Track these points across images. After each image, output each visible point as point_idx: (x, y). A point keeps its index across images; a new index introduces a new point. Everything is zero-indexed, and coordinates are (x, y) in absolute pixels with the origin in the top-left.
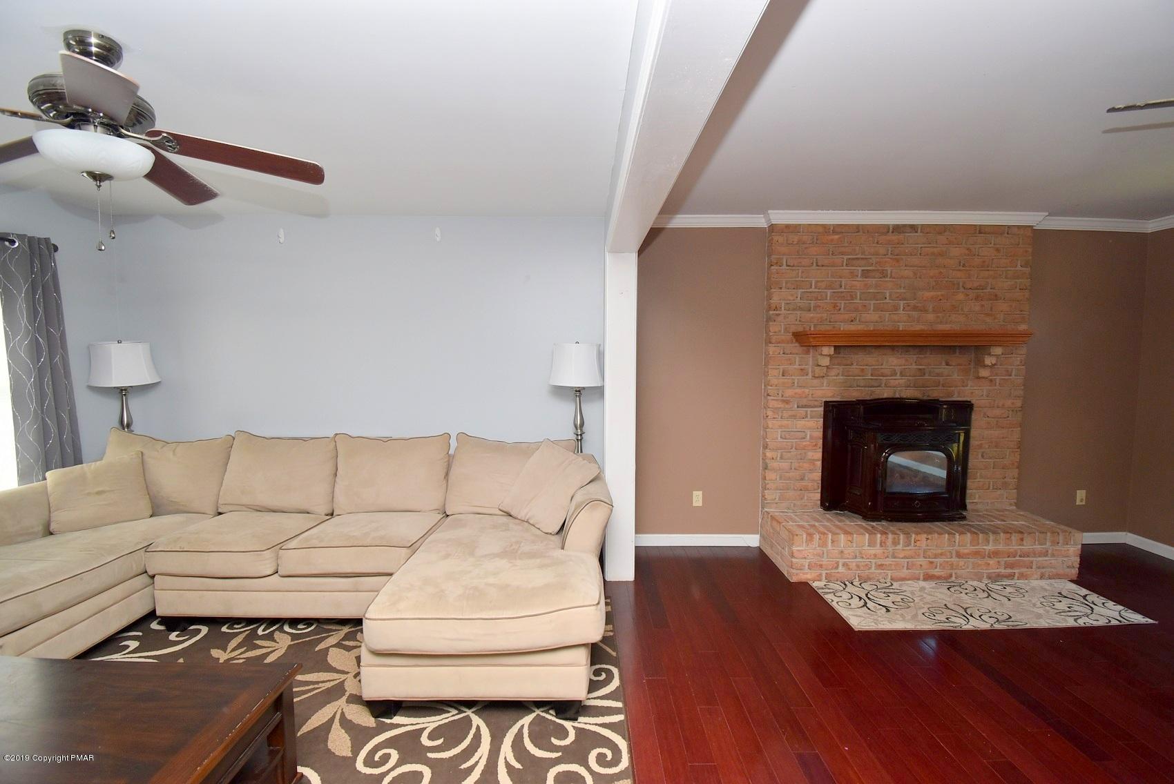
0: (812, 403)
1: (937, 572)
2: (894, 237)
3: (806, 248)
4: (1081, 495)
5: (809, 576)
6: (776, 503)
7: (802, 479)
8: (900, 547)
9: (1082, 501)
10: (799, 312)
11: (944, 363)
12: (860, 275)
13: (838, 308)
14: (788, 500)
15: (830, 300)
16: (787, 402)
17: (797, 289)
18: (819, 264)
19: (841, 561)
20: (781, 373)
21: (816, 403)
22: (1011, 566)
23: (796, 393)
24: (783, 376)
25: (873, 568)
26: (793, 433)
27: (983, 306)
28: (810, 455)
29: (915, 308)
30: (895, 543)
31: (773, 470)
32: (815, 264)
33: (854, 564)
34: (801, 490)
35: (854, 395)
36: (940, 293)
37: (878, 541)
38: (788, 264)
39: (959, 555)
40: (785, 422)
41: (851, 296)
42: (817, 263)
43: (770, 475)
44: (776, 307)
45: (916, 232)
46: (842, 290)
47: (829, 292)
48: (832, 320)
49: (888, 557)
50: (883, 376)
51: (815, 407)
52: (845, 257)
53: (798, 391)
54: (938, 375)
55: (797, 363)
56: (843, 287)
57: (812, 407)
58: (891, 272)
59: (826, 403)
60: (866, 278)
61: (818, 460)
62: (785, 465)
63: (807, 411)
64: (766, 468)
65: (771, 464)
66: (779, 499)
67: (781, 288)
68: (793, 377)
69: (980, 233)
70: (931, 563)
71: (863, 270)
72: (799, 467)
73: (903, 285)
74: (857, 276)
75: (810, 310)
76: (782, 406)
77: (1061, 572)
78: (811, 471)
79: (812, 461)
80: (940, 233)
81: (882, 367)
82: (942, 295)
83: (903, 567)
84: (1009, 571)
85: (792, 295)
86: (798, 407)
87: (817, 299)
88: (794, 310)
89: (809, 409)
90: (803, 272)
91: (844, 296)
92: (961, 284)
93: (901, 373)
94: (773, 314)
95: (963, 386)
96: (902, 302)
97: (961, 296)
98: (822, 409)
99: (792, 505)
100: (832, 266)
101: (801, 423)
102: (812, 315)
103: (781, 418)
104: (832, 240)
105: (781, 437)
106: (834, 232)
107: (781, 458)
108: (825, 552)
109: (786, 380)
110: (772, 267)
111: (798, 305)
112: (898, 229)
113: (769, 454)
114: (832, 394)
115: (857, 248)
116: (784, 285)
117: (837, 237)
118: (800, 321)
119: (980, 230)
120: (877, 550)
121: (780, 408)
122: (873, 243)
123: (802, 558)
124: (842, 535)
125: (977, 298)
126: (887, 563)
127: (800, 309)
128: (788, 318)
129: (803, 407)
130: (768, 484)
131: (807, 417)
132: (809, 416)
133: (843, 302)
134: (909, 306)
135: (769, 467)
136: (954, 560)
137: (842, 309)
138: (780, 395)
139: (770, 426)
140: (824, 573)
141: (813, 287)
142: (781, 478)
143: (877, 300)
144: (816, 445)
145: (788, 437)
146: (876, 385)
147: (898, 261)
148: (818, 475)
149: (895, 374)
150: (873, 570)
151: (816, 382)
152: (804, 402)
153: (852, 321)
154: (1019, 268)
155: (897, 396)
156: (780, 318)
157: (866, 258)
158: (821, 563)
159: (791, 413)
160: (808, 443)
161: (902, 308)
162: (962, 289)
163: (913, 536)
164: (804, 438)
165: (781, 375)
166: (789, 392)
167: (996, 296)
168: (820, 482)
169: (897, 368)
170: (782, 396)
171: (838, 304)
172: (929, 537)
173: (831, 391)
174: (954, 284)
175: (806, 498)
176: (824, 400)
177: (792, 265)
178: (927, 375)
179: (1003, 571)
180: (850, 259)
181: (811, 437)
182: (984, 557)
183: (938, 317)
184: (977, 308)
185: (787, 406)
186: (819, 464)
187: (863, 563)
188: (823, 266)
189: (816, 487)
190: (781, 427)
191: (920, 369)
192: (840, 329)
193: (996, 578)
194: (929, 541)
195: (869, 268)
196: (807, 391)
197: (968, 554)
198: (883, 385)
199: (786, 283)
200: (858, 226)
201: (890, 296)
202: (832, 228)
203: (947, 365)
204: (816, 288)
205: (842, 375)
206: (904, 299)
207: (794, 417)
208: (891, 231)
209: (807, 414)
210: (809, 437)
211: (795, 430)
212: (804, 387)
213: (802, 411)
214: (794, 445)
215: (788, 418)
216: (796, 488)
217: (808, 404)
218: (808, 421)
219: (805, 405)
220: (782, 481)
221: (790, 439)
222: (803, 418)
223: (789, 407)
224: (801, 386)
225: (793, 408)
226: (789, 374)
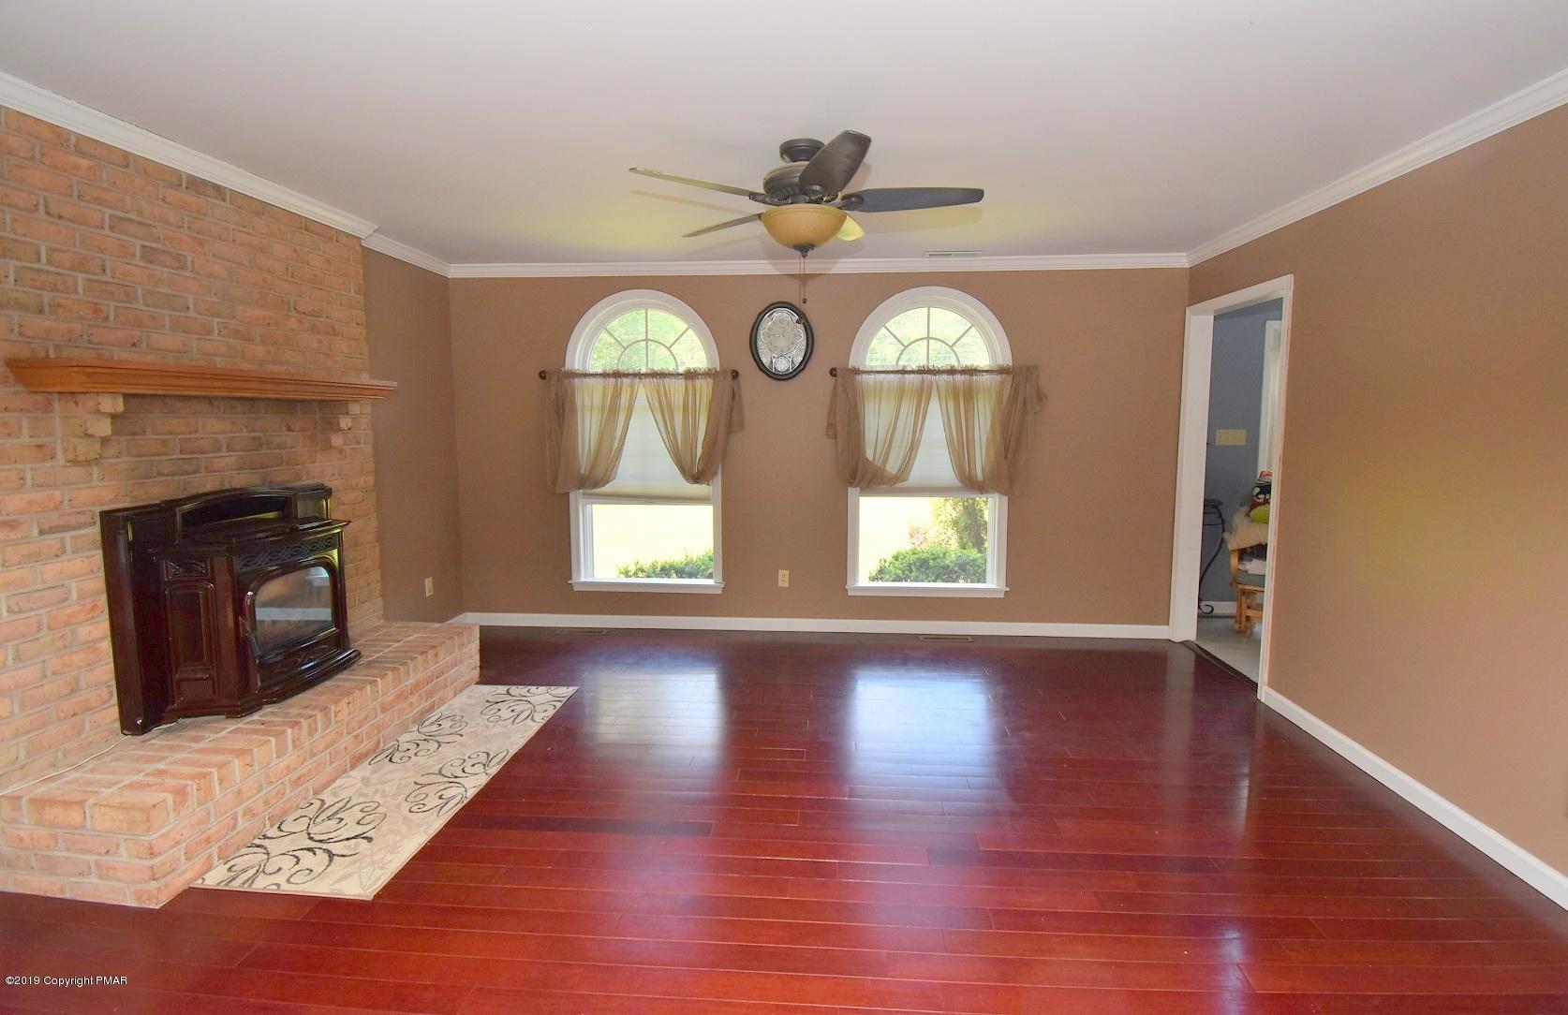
0: (73, 520)
1: (363, 747)
2: (191, 198)
3: (18, 166)
4: (428, 583)
5: (190, 875)
6: (23, 766)
7: (74, 691)
8: (318, 735)
9: (430, 591)
10: (14, 314)
11: (284, 429)
12: (138, 255)
13: (102, 315)
15: (85, 294)
16: (11, 526)
18: (53, 209)
19: (240, 810)
21: (82, 519)
22: (430, 695)
23: (32, 503)
25: (288, 790)
26: (39, 594)
27: (320, 341)
28: (85, 632)
29: (236, 333)
30: (312, 732)
32: (42, 209)
33: (261, 801)
34: (74, 715)
35: (155, 493)
36: (267, 313)
37: (290, 742)
39: (384, 709)
40: (15, 574)
41: (127, 294)
42: (46, 207)
45: (224, 200)
46: (107, 278)
47: (81, 278)
48: (94, 339)
49: (305, 760)
50: (202, 453)
51: (80, 526)
52: (108, 212)
53: (38, 496)
54: (279, 447)
55: (25, 431)
56: (108, 272)
57: (74, 529)
58: (192, 262)
59: (105, 515)
60: (151, 263)
61: (103, 639)
63: (62, 540)
66: (29, 754)
68: (20, 466)
69: (306, 230)
70: (356, 737)
71: (144, 247)
72: (63, 666)
73: (213, 290)
74: (134, 255)
75: (41, 312)
77: (467, 678)
78: (91, 666)
79: (91, 645)
80: (257, 214)
81: (197, 435)
82: (271, 317)
83: (325, 764)
84: (430, 701)
86: (41, 532)
87: (54, 289)
88: (4, 306)
89: (68, 535)
90: (15, 220)
91: (113, 293)
92: (292, 305)
93: (228, 446)
95: (311, 463)
96: (216, 320)
97: (293, 323)
98: (97, 529)
100: (83, 223)
101: (51, 570)
102: (48, 323)
103: (4, 565)
104: (76, 167)
105: (9, 611)
106: (79, 151)
107: (18, 658)
108: (212, 810)
109: (4, 474)
111: (12, 296)
112: (196, 184)
114: (113, 496)
115: (128, 198)
117: (85, 163)
118: (20, 334)
119: (306, 225)
120: (291, 757)
122: (157, 199)
123: (172, 847)
124: (236, 761)
125: (313, 328)
126: (305, 771)
127: (20, 306)
129: (52, 530)
131: (64, 552)
132: (69, 550)
133: (112, 304)
134: (226, 328)
136: (381, 716)
137: (112, 318)
140: (215, 850)
141: (44, 259)
142: (23, 707)
143: (174, 310)
144: (94, 608)
145: (27, 605)
146: (191, 468)
147: (201, 243)
148: (106, 670)
149: (220, 450)
150: (289, 794)
151: (76, 472)
152: (54, 519)
153: (134, 345)
154: (352, 294)
155: (227, 486)
157: (147, 225)
158: (208, 833)
159: (24, 550)
160: (77, 608)
161: (216, 332)
162: (293, 313)
163: (333, 707)
164: (66, 600)
166: (14, 503)
167: (333, 329)
168: (114, 683)
169: (220, 437)
171: (104, 308)
172: (351, 699)
173: (111, 491)
174: (283, 302)
175: (88, 727)
176: (98, 510)
178: (265, 446)
179: (425, 705)
180: (115, 216)
181: (82, 596)
182: (407, 698)
183: (269, 352)
184: (315, 345)
185: (12, 535)
186: (106, 646)
187: (272, 793)
188: (60, 217)
189: (106, 696)
190: (4, 586)
191: (254, 438)
192: (112, 358)
193: (420, 719)
194: (351, 705)
195: (153, 245)
196: (57, 494)
197: (393, 701)
198: (203, 469)
200: (126, 155)
201: (195, 305)
202: (73, 140)
203: (288, 430)
204: (49, 262)
205: (129, 454)
206: (219, 316)
207: (35, 557)
208: (184, 186)
209: (63, 546)
210: (74, 595)
211: (41, 587)
212: (49, 486)
213: (52, 540)
214: (45, 620)
215: (20, 563)
216: (63, 715)
217: (62, 523)
218: (68, 561)
219: (57, 526)
220: (27, 713)
221: (32, 610)
222: (57, 556)
223: (19, 536)
224: (42, 486)
225: (27, 537)
226: (9, 459)
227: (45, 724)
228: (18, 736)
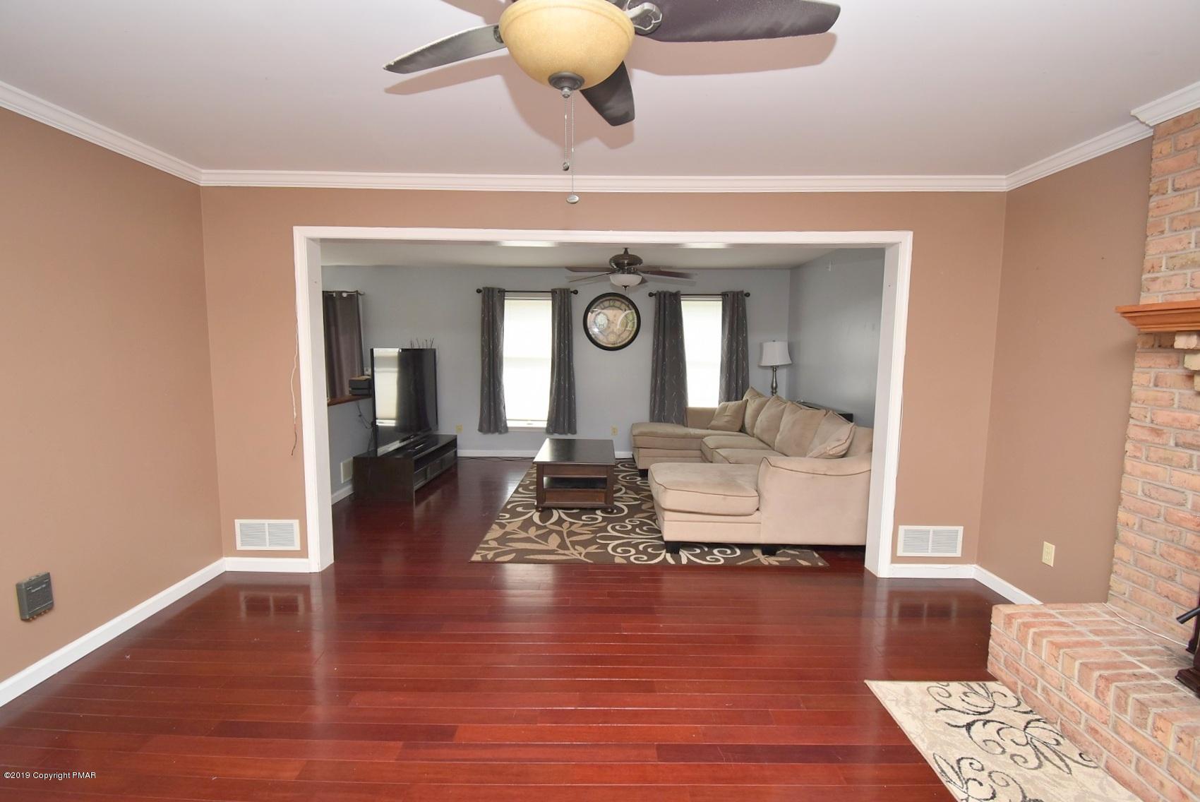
6: (1125, 602)
10: (1189, 272)
14: (1145, 605)
16: (1157, 432)
17: (1190, 228)
20: (1152, 380)
23: (1175, 420)
24: (1156, 385)
26: (1162, 490)
28: (1189, 539)
31: (1126, 544)
34: (1167, 597)
38: (1177, 186)
40: (1151, 469)
43: (1120, 551)
44: (1153, 267)
53: (1180, 415)
62: (1146, 543)
63: (1191, 456)
64: (1115, 537)
65: (1124, 534)
66: (1132, 597)
67: (1162, 232)
68: (1173, 390)
72: (1169, 554)
76: (1149, 438)
85: (1180, 241)
86: (1177, 445)
88: (1183, 267)
89: (1196, 453)
94: (1146, 279)
99: (1149, 616)
101: (1179, 476)
103: (1147, 459)
105: (1143, 491)
107: (1141, 527)
109: (1160, 394)
110: (1152, 200)
111: (1191, 256)
113: (1122, 515)
116: (1167, 226)
118: (1192, 286)
121: (1146, 441)
126: (1103, 733)
128: (1170, 282)
129: (1185, 446)
130: (1116, 563)
131: (1191, 466)
132: (1195, 467)
135: (1121, 538)
138: (1148, 420)
139: (1128, 467)
142: (1137, 562)
145: (1154, 494)
152: (1189, 437)
156: (1156, 286)
159: (1161, 453)
160: (1188, 516)
164: (1183, 505)
165: (1152, 385)
166: (1163, 416)
170: (1152, 421)
177: (1183, 186)
181: (1195, 507)
185: (1157, 440)
190: (1145, 474)
199: (1172, 220)
207: (1167, 461)
209: (1191, 460)
210: (1189, 506)
211: (1167, 486)
212: (1190, 409)
213: (1184, 454)
214: (1162, 512)
215: (1157, 462)
216: (1159, 591)
217: (1194, 442)
218: (1193, 475)
219: (1189, 444)
220: (1137, 569)
221: (1157, 499)
222: (1185, 467)
223: (1161, 442)
224: (1184, 408)
225: (1166, 444)
226: (1166, 384)
227: (1145, 586)
228: (1128, 579)
